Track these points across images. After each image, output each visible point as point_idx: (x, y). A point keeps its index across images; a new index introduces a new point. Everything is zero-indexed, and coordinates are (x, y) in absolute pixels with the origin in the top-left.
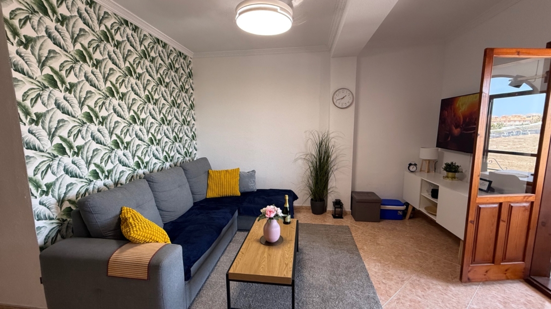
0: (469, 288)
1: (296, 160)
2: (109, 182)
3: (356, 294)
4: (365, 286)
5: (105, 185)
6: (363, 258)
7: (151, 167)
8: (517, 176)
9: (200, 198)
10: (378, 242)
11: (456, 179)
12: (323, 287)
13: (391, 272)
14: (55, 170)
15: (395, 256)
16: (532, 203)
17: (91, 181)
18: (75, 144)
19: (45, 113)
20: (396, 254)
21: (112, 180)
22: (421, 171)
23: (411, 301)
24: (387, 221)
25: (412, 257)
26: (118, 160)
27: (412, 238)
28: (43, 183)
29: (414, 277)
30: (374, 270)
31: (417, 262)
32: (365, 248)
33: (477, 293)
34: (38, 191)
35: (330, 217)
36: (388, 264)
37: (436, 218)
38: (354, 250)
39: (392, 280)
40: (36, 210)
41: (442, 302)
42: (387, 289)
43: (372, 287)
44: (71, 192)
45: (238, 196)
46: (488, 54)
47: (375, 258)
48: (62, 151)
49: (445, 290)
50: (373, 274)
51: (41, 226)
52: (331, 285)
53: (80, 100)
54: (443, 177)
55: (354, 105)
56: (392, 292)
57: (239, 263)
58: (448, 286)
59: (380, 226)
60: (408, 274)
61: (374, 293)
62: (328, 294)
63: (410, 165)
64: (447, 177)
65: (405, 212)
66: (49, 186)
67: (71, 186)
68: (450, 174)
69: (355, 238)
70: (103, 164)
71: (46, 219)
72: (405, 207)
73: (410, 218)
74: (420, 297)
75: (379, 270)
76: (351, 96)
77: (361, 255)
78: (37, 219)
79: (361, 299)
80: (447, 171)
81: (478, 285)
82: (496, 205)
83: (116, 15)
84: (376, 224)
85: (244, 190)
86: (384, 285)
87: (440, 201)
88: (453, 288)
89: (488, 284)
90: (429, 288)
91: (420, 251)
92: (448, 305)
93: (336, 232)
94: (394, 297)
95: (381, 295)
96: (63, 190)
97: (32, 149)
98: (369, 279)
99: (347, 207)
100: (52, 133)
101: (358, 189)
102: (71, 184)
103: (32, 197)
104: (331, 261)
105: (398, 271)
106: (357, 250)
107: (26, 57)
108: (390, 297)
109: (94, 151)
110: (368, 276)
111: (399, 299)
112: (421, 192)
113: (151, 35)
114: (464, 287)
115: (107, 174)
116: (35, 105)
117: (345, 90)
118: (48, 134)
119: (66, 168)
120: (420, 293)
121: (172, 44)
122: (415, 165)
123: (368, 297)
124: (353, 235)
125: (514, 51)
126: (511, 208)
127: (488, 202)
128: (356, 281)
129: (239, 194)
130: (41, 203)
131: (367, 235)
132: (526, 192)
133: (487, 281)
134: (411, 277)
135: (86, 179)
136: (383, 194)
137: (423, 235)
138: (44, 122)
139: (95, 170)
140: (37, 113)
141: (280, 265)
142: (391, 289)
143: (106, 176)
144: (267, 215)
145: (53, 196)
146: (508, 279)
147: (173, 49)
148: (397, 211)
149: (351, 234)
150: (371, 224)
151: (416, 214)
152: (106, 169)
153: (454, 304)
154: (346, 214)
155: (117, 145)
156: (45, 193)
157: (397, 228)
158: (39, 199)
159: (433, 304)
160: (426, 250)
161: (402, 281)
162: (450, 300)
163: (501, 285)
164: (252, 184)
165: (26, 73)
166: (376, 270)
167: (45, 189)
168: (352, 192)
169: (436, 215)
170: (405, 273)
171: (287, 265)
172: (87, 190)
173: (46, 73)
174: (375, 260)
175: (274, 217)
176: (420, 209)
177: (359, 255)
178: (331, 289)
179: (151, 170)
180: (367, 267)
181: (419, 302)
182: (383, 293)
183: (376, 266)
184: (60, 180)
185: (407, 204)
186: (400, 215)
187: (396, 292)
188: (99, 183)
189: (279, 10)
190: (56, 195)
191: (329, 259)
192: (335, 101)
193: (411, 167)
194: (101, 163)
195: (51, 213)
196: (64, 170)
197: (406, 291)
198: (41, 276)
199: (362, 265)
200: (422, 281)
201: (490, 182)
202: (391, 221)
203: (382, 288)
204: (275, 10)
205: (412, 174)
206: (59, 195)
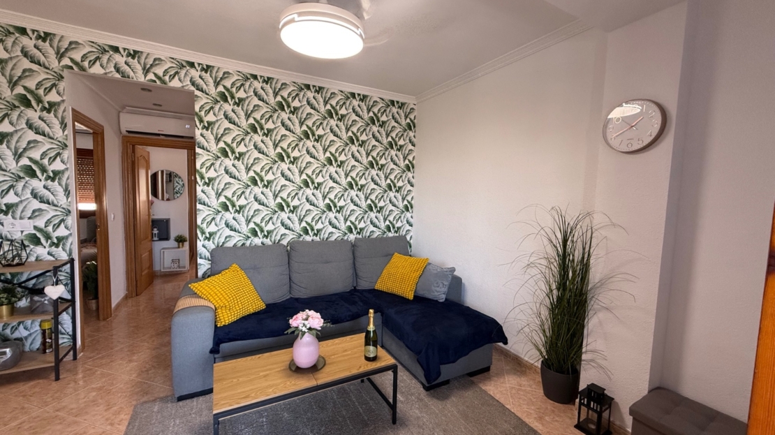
2: (268, 241)
5: (262, 243)
7: (324, 235)
14: (218, 223)
17: (249, 237)
18: (238, 204)
19: (215, 177)
21: (271, 240)
26: (281, 222)
28: (207, 231)
34: (202, 236)
40: (200, 250)
44: (229, 243)
45: (407, 299)
48: (226, 208)
51: (202, 264)
53: (247, 166)
55: (668, 141)
66: (211, 234)
67: (229, 238)
70: (263, 224)
71: (206, 259)
76: (658, 116)
78: (199, 257)
96: (222, 240)
97: (203, 205)
100: (219, 193)
103: (198, 240)
107: (207, 136)
109: (255, 211)
115: (266, 234)
116: (209, 171)
118: (215, 194)
119: (228, 222)
121: (376, 94)
129: (411, 297)
130: (204, 246)
135: (244, 235)
138: (213, 184)
139: (255, 228)
140: (210, 177)
145: (213, 243)
147: (379, 100)
152: (266, 229)
155: (281, 208)
156: (208, 239)
158: (202, 242)
165: (205, 149)
167: (208, 236)
172: (244, 244)
173: (220, 147)
179: (323, 238)
184: (221, 231)
188: (257, 241)
190: (216, 242)
192: (609, 138)
196: (225, 223)
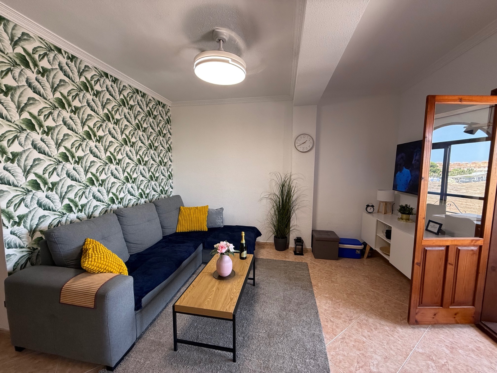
0: (416, 330)
1: (261, 200)
2: (82, 215)
3: (302, 331)
4: (312, 324)
5: (78, 218)
6: (315, 295)
7: (125, 202)
8: (472, 219)
9: (169, 232)
10: (333, 280)
11: (410, 221)
12: (271, 322)
13: (341, 310)
14: (29, 204)
15: (347, 294)
16: (480, 247)
17: (64, 214)
18: (50, 181)
19: (21, 152)
20: (349, 292)
21: (85, 214)
22: (378, 212)
23: (355, 341)
24: (346, 259)
25: (364, 296)
26: (93, 196)
27: (367, 277)
28: (16, 214)
29: (363, 316)
30: (324, 307)
31: (368, 301)
32: (320, 285)
33: (425, 336)
34: (9, 222)
35: (291, 253)
36: (339, 302)
37: (389, 258)
38: (308, 287)
39: (340, 318)
40: (7, 239)
41: (388, 343)
42: (334, 327)
43: (319, 324)
44: (43, 223)
45: (205, 231)
46: (431, 101)
47: (327, 295)
48: (37, 186)
49: (393, 331)
50: (323, 311)
51: (11, 254)
52: (279, 321)
53: (57, 142)
54: (398, 218)
55: (314, 149)
56: (338, 330)
57: (187, 296)
58: (395, 327)
59: (338, 264)
60: (357, 313)
61: (320, 331)
62: (275, 329)
63: (368, 206)
64: (402, 219)
65: (363, 251)
66: (21, 218)
67: (43, 218)
68: (405, 216)
69: (311, 275)
70: (77, 199)
71: (16, 247)
72: (363, 246)
73: (368, 257)
74: (365, 337)
75: (329, 307)
76: (311, 141)
77: (315, 291)
78: (7, 247)
79: (306, 336)
80: (401, 213)
81: (426, 328)
82: (443, 248)
83: (96, 68)
84: (334, 262)
85: (211, 226)
86: (331, 323)
87: (393, 241)
88: (400, 330)
89: (438, 327)
90: (376, 329)
91: (373, 290)
92: (392, 347)
93: (294, 268)
94: (339, 336)
95: (327, 333)
96: (36, 221)
97: (6, 184)
98: (318, 316)
99: (308, 244)
100: (27, 170)
101: (319, 228)
102: (44, 216)
103: (3, 227)
104: (284, 296)
105: (348, 309)
106: (311, 286)
107: (6, 103)
108: (335, 335)
109: (68, 187)
110: (317, 313)
111: (343, 338)
112: (376, 233)
113: (130, 86)
114: (412, 329)
115: (80, 208)
116: (11, 145)
117: (306, 136)
118: (23, 171)
119: (40, 201)
120: (366, 333)
121: (151, 94)
122: (373, 206)
123: (314, 335)
124: (310, 271)
125: (456, 98)
126: (458, 251)
127: (434, 244)
128: (304, 318)
129: (207, 230)
130: (12, 233)
131: (323, 272)
132: (476, 236)
133: (435, 324)
134: (359, 316)
135: (59, 212)
136: (342, 234)
137: (378, 275)
138: (19, 160)
139: (69, 204)
140: (14, 152)
141: (225, 299)
142: (338, 327)
143: (79, 209)
144: (219, 250)
145: (25, 227)
146: (457, 323)
147: (152, 99)
148: (355, 250)
149: (308, 270)
150: (329, 262)
151: (373, 254)
152: (80, 203)
153: (399, 347)
154: (307, 251)
155: (92, 183)
156: (17, 224)
157: (354, 267)
158: (10, 229)
159: (377, 346)
160: (379, 289)
161: (350, 320)
162: (395, 342)
163: (450, 330)
164: (219, 221)
165: (4, 117)
166: (327, 308)
167: (17, 220)
168: (312, 231)
169: (389, 255)
170: (355, 312)
171: (232, 299)
172: (60, 222)
173: (24, 118)
174: (327, 297)
175: (226, 252)
176: (376, 249)
177: (312, 292)
178: (278, 324)
179: (125, 205)
180: (318, 304)
181: (364, 342)
182: (329, 331)
183: (326, 303)
184: (33, 213)
185: (365, 244)
186: (358, 254)
187: (342, 331)
188: (72, 216)
189: (230, 62)
190: (28, 226)
191: (282, 294)
192: (296, 146)
193: (369, 209)
194: (75, 198)
195: (21, 242)
196: (38, 203)
197: (353, 330)
198: (5, 301)
199: (313, 302)
200: (371, 320)
201: (441, 225)
202: (349, 260)
203: (329, 326)
204: (228, 62)
205: (369, 215)
206: (31, 226)
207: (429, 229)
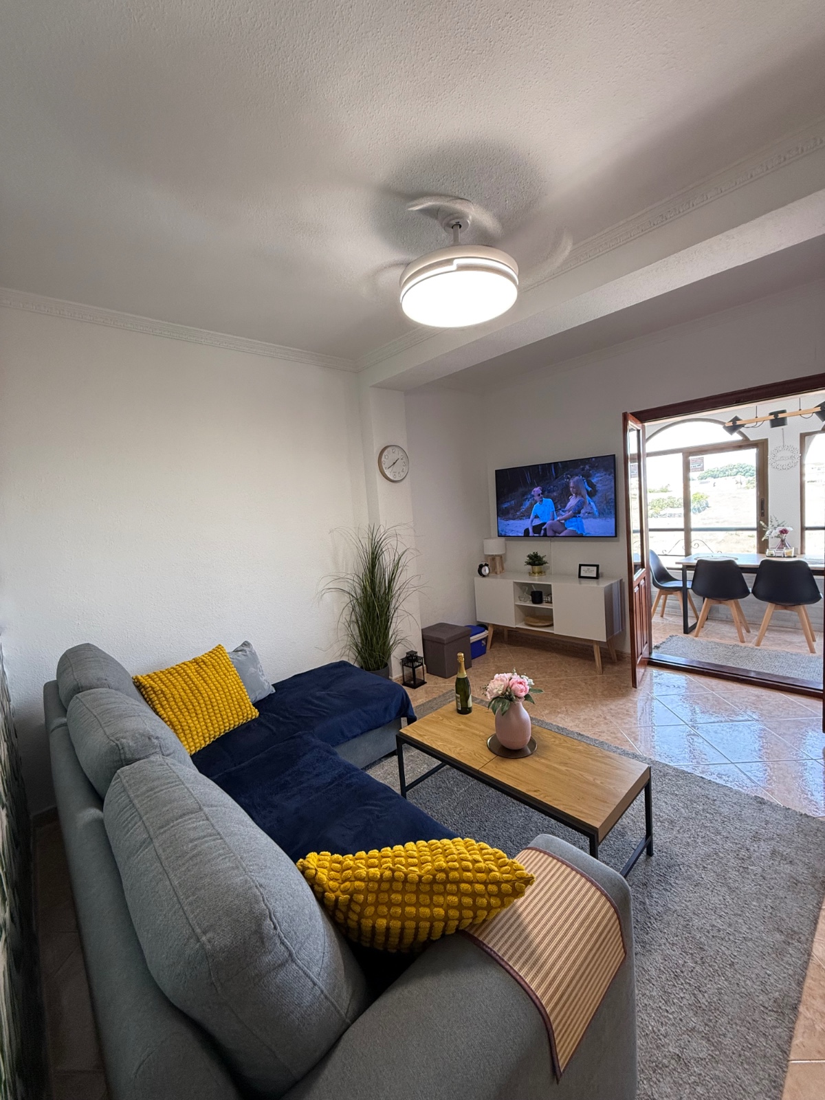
1: (320, 596)
11: (543, 574)
13: (582, 716)
24: (475, 661)
29: (603, 708)
31: (578, 692)
36: (567, 710)
37: (553, 630)
39: (597, 723)
42: (613, 735)
45: (256, 719)
50: (578, 729)
54: (529, 573)
56: (619, 735)
63: (481, 567)
64: (534, 573)
65: (486, 640)
68: (536, 568)
72: (487, 631)
73: (492, 647)
75: (572, 721)
76: (405, 458)
80: (531, 565)
86: (605, 734)
87: (553, 604)
91: (558, 678)
94: (630, 739)
95: (621, 745)
98: (587, 737)
105: (584, 710)
110: (579, 734)
112: (516, 602)
117: (397, 449)
120: (631, 720)
129: (255, 711)
148: (481, 641)
160: (560, 675)
161: (605, 719)
168: (421, 631)
169: (552, 625)
170: (592, 709)
176: (516, 626)
182: (618, 742)
186: (484, 646)
187: (622, 733)
192: (383, 469)
197: (624, 726)
200: (612, 707)
201: (597, 566)
203: (609, 738)
207: (582, 575)
